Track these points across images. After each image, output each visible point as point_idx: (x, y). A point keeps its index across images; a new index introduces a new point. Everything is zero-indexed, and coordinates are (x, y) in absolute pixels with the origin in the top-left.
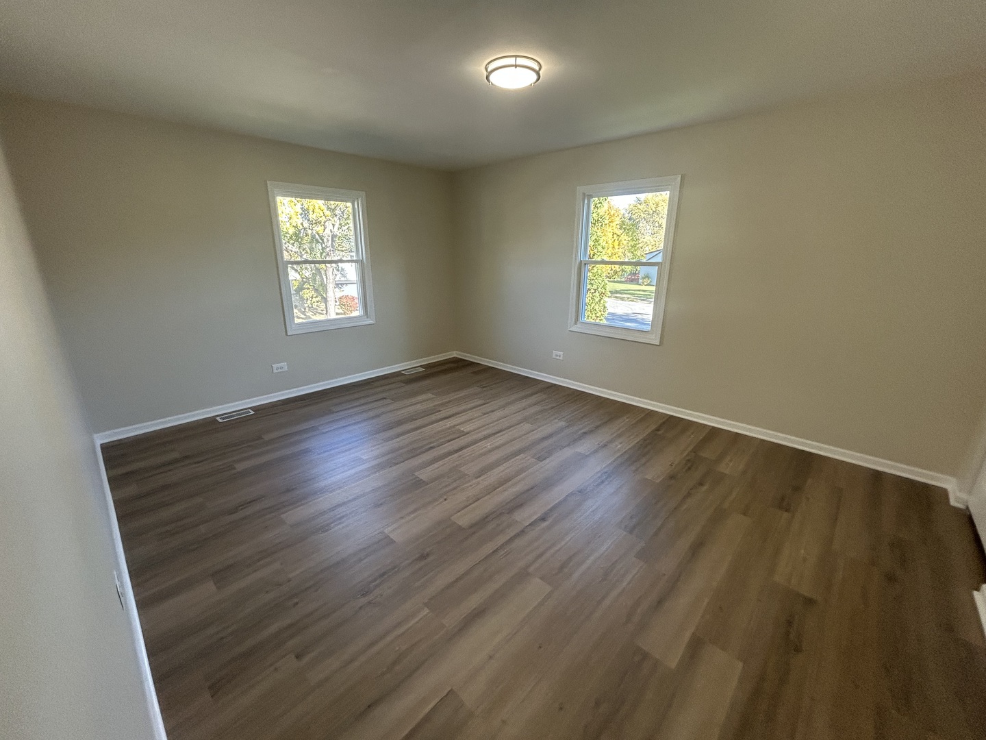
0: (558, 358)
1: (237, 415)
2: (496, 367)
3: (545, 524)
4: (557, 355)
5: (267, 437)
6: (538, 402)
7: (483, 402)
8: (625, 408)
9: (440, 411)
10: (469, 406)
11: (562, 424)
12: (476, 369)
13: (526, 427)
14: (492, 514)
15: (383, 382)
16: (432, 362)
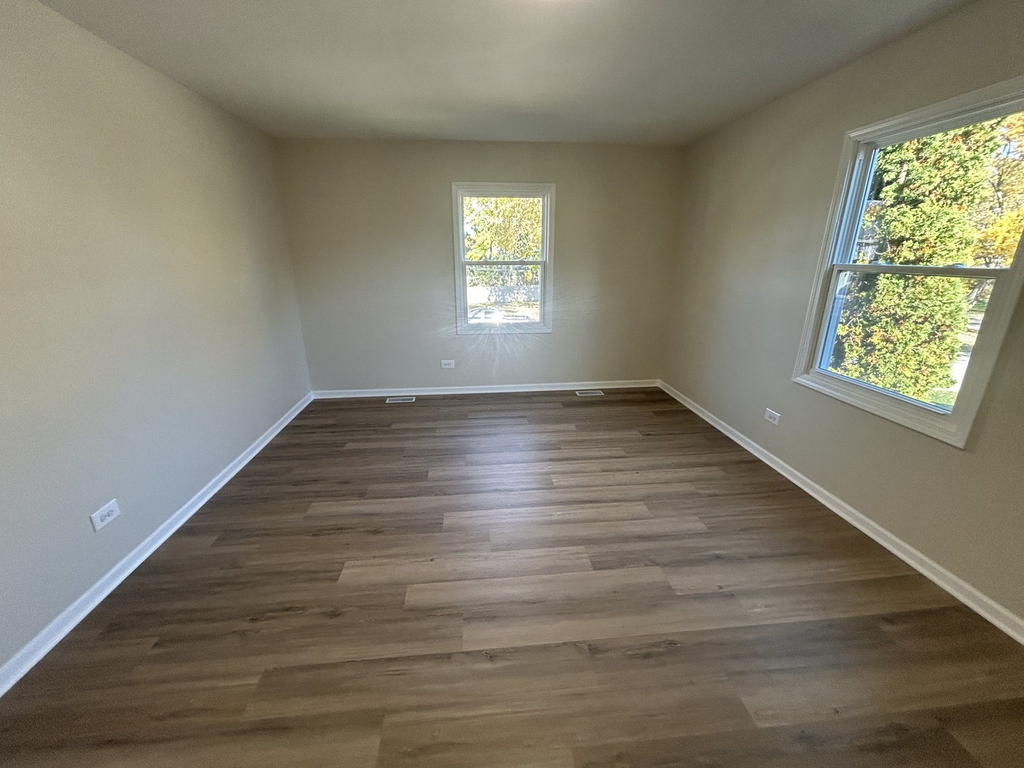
0: (771, 420)
1: (403, 400)
2: (694, 411)
3: (488, 666)
4: (771, 417)
5: (394, 426)
6: (707, 480)
7: (623, 453)
8: (863, 546)
9: (560, 449)
10: (597, 454)
11: (701, 526)
12: (667, 407)
13: (641, 508)
14: (449, 607)
15: (547, 399)
16: (622, 387)
